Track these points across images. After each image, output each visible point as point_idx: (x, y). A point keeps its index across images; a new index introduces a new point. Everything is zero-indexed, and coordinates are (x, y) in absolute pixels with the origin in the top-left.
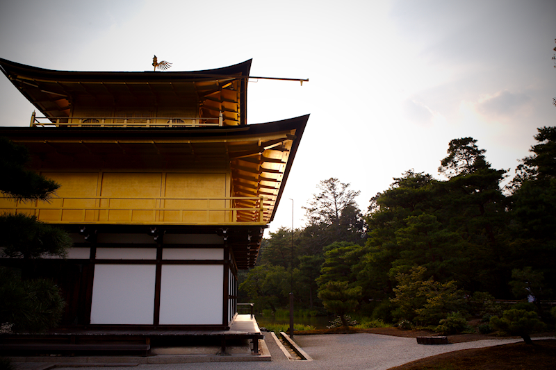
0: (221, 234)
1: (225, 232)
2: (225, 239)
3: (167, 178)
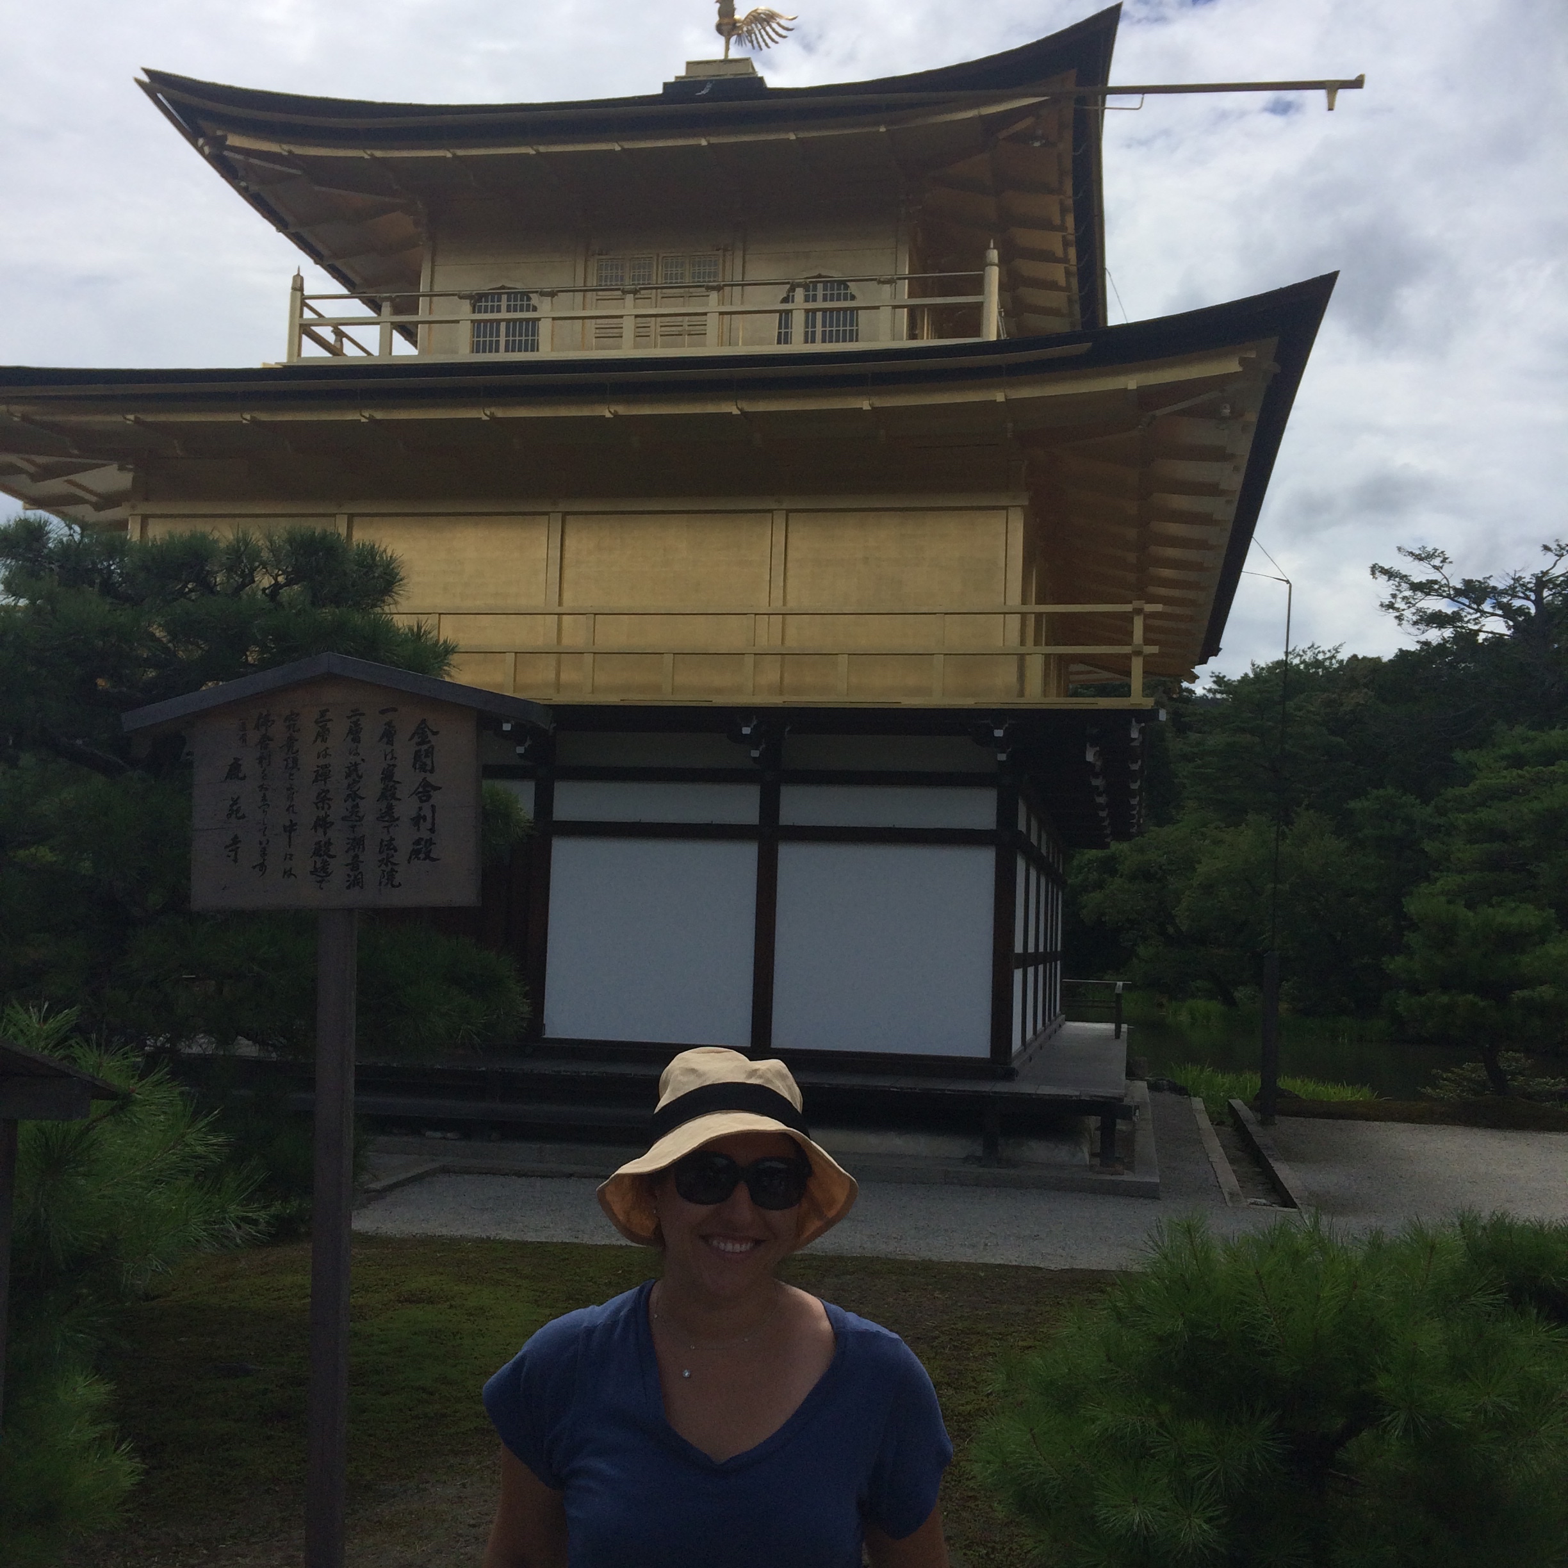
0: (984, 739)
1: (999, 733)
2: (1002, 757)
3: (790, 532)
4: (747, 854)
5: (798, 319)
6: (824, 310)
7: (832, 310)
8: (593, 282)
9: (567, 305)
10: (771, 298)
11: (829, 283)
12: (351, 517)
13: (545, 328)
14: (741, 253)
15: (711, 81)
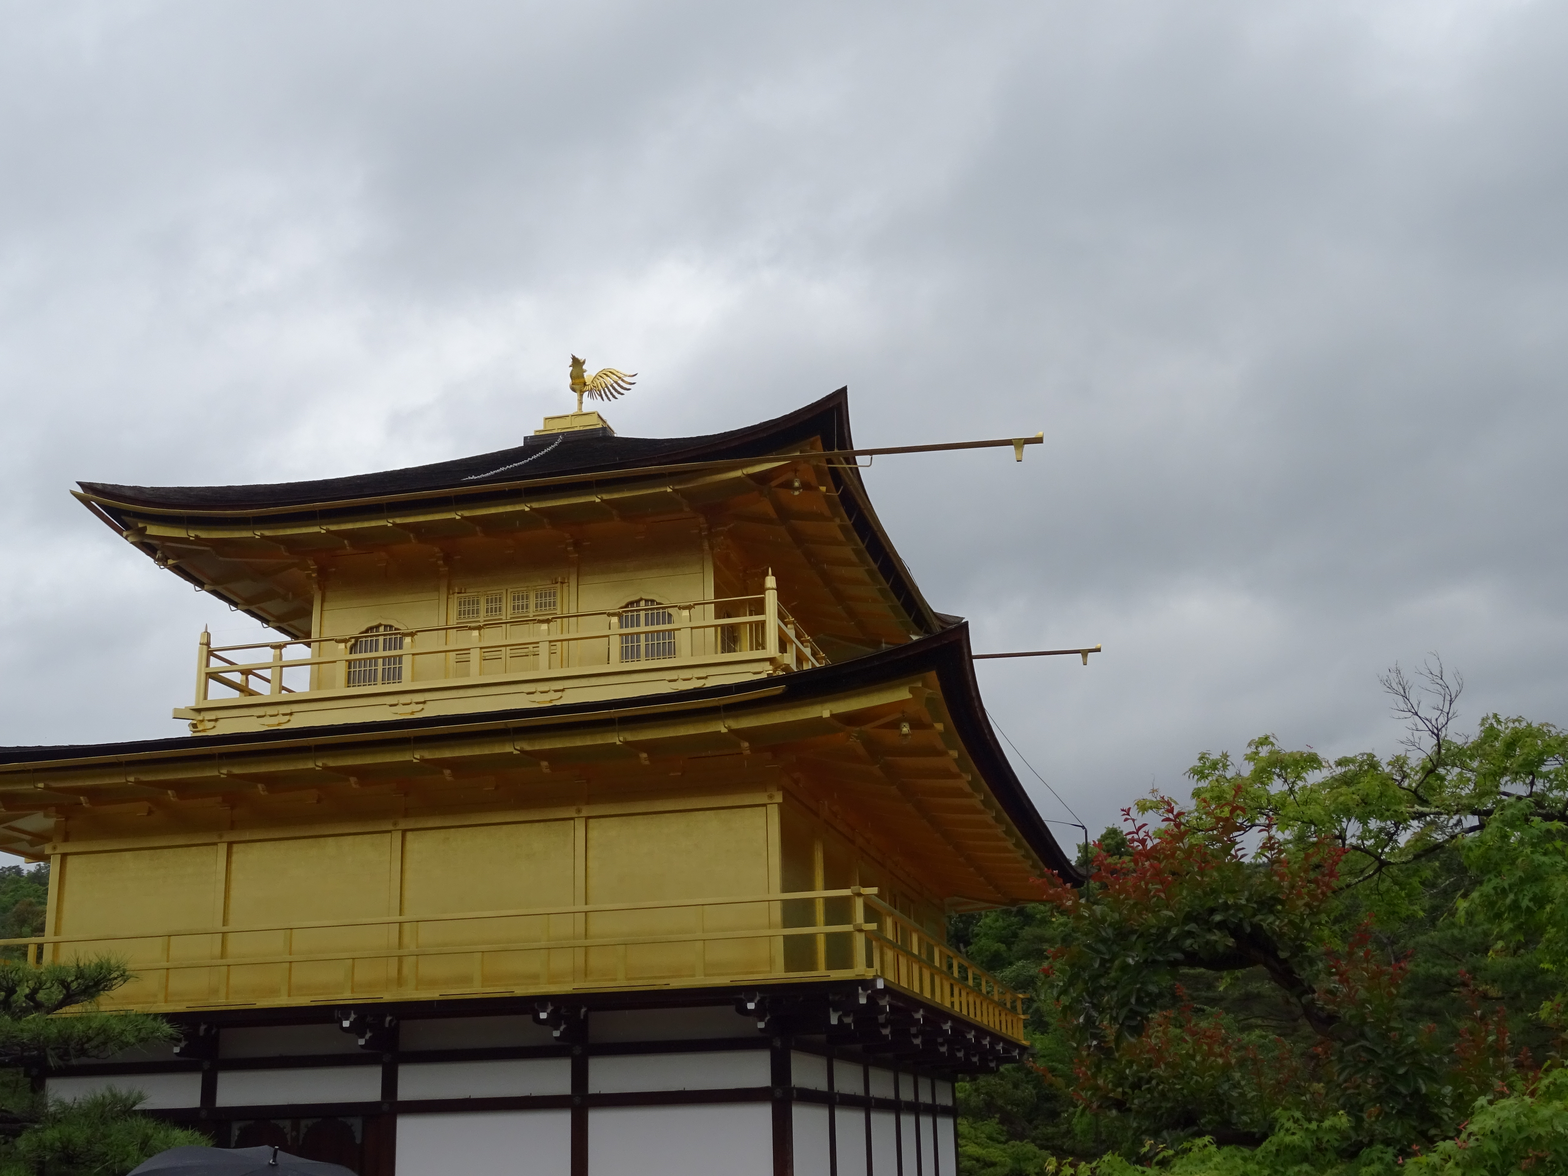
0: (740, 1011)
1: (751, 1006)
2: (761, 1025)
3: (589, 836)
4: (563, 1120)
5: (615, 643)
6: (646, 633)
7: (652, 632)
8: (453, 621)
9: (427, 642)
12: (230, 844)
13: (407, 662)
14: (575, 585)
15: (563, 434)
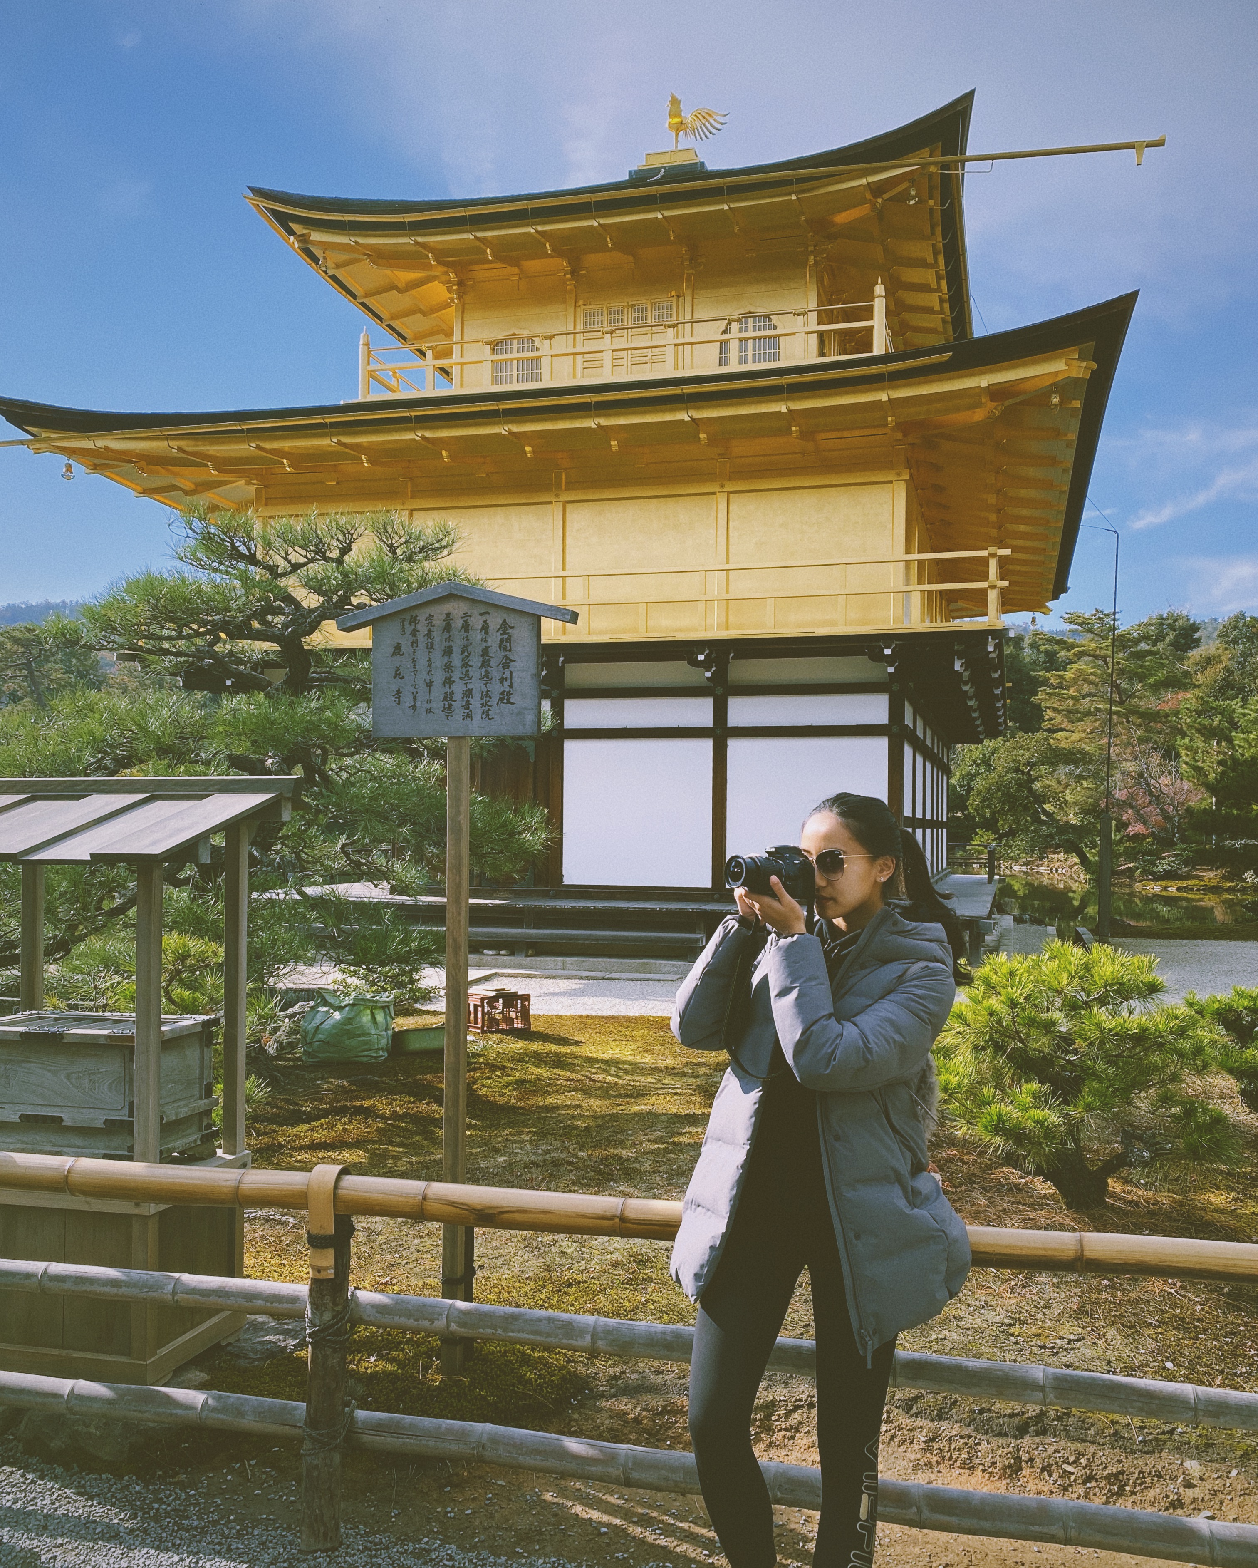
0: (877, 657)
1: (888, 652)
2: (891, 670)
3: (731, 508)
4: (706, 746)
5: (734, 346)
6: (754, 339)
7: (759, 338)
8: (580, 327)
9: (561, 345)
10: (713, 331)
11: (756, 317)
12: (412, 511)
13: (545, 362)
14: (688, 298)
15: (665, 168)
